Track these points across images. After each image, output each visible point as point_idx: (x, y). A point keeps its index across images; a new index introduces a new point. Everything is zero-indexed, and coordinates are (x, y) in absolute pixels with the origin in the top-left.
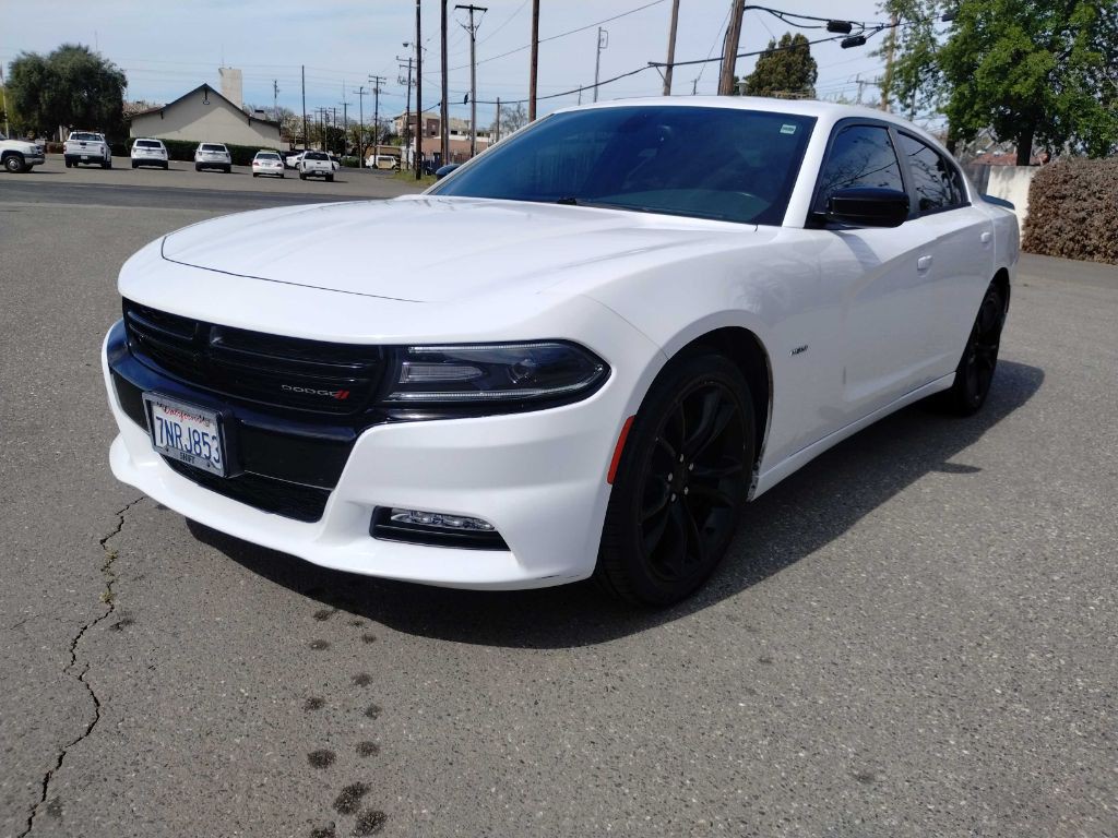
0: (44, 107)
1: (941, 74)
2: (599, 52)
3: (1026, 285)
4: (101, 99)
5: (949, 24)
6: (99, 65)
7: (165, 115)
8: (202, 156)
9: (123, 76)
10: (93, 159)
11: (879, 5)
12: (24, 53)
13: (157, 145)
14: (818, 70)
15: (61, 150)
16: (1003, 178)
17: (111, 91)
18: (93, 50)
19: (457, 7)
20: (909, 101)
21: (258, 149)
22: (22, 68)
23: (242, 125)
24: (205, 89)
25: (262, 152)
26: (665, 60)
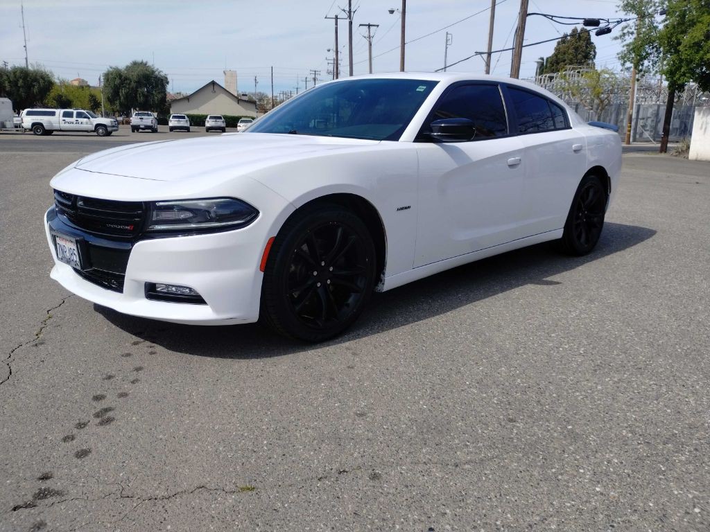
0: (122, 98)
1: (662, 49)
2: (447, 48)
3: (697, 183)
4: (154, 92)
5: (664, 17)
6: (153, 72)
7: (190, 99)
8: (209, 123)
9: (166, 78)
10: (147, 127)
11: (618, 7)
12: (111, 68)
13: (183, 117)
14: (596, 50)
15: (128, 123)
16: (704, 114)
17: (160, 86)
18: (150, 64)
19: (360, 25)
20: (641, 67)
21: (241, 117)
22: (110, 76)
23: (234, 104)
24: (213, 83)
25: (243, 119)
26: (486, 50)
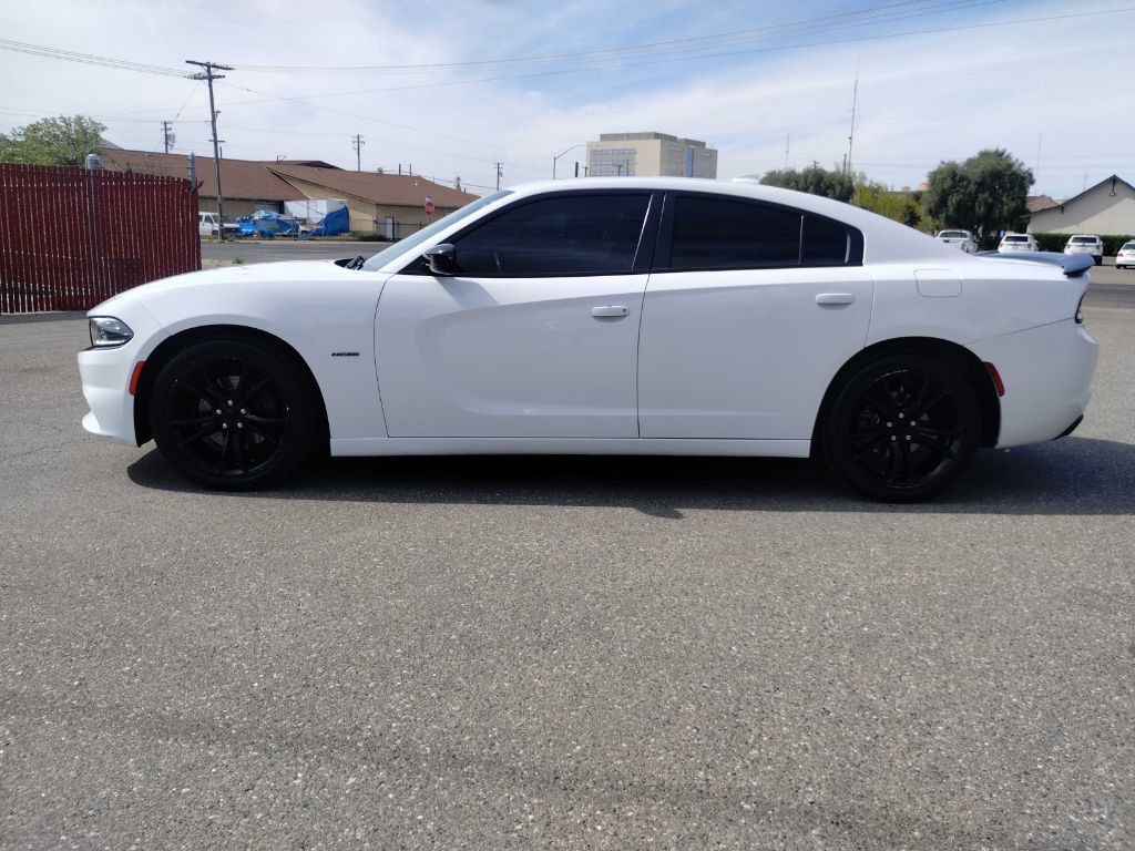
4: (1004, 199)
6: (1010, 166)
7: (1064, 210)
9: (1031, 175)
12: (943, 163)
13: (1024, 240)
17: (1017, 188)
22: (939, 176)
24: (1114, 179)
